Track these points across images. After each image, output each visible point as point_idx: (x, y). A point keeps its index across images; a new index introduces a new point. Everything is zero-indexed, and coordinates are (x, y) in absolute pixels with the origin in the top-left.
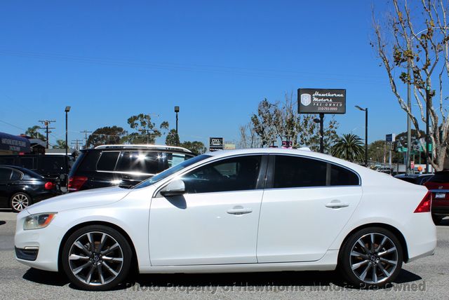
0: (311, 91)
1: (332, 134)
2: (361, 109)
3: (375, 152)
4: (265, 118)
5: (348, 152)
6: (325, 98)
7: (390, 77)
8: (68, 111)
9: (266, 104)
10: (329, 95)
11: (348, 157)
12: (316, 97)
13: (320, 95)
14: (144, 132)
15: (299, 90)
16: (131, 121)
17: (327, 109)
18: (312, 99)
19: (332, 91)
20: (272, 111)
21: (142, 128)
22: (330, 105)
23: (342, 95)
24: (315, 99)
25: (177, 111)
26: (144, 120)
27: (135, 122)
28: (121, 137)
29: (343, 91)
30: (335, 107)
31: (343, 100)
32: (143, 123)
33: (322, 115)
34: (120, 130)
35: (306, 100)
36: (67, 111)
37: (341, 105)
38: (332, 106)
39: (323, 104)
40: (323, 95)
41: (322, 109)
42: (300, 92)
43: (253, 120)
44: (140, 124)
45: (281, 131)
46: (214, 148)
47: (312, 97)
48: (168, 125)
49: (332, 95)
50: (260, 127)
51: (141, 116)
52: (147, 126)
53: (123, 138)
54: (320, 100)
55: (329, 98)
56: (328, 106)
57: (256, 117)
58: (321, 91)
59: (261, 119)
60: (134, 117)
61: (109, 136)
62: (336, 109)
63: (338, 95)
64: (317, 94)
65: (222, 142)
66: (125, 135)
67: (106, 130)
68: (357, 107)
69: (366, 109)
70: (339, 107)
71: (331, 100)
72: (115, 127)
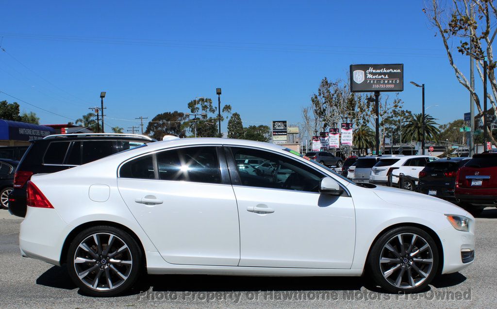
0: (364, 67)
1: (407, 114)
2: (417, 86)
3: (452, 133)
4: (326, 98)
5: (419, 134)
6: (380, 74)
7: (447, 48)
8: (104, 97)
9: (326, 83)
10: (385, 71)
11: (419, 138)
12: (370, 73)
13: (374, 71)
14: (205, 116)
15: (351, 66)
16: (192, 105)
17: (382, 86)
18: (366, 76)
19: (388, 66)
20: (332, 91)
21: (204, 113)
22: (386, 82)
23: (399, 71)
24: (369, 76)
25: (219, 93)
26: (206, 103)
27: (197, 106)
28: (182, 123)
29: (400, 66)
30: (392, 83)
31: (401, 76)
32: (205, 108)
33: (377, 93)
34: (181, 115)
35: (359, 77)
36: (102, 97)
37: (398, 82)
38: (388, 83)
39: (379, 81)
40: (378, 71)
41: (377, 86)
42: (353, 68)
43: (313, 101)
44: (201, 108)
45: (343, 112)
46: (277, 132)
47: (366, 74)
48: (230, 109)
49: (388, 71)
50: (320, 108)
51: (202, 100)
52: (208, 110)
53: (184, 123)
54: (374, 77)
55: (385, 74)
56: (384, 83)
57: (316, 97)
58: (375, 67)
59: (322, 100)
60: (195, 101)
61: (169, 122)
62: (393, 86)
63: (395, 71)
64: (371, 70)
65: (286, 126)
66: (187, 120)
67: (167, 116)
68: (412, 83)
69: (423, 85)
70: (395, 84)
71: (387, 77)
72: (176, 112)
